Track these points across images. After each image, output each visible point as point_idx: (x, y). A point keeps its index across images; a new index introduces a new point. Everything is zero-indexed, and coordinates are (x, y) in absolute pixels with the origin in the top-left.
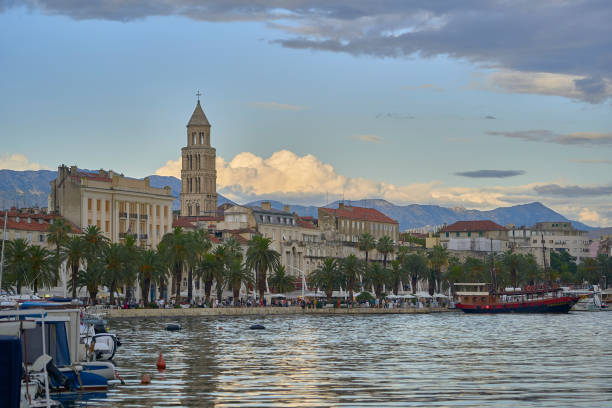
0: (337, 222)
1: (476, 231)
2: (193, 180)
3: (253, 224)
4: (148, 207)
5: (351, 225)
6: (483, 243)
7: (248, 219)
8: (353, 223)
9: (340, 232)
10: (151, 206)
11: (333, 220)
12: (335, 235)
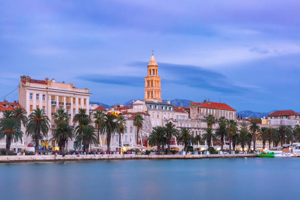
0: (198, 110)
1: (284, 116)
2: (150, 92)
3: (146, 109)
4: (72, 99)
5: (207, 111)
6: (286, 121)
7: (143, 107)
8: (209, 110)
9: (201, 115)
10: (74, 99)
11: (197, 108)
12: (197, 116)
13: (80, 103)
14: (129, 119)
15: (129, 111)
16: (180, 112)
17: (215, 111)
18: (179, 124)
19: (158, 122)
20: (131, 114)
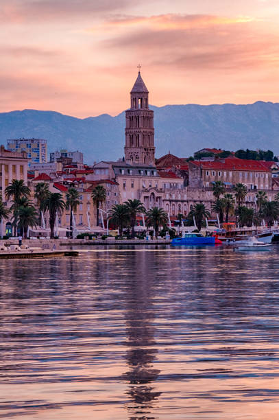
0: (201, 172)
2: (134, 137)
3: (112, 176)
4: (3, 167)
5: (217, 174)
7: (109, 173)
9: (205, 180)
10: (7, 166)
11: (199, 171)
12: (200, 182)
13: (14, 171)
14: (85, 191)
15: (88, 178)
16: (169, 177)
17: (231, 173)
18: (167, 195)
19: (133, 194)
20: (89, 182)
